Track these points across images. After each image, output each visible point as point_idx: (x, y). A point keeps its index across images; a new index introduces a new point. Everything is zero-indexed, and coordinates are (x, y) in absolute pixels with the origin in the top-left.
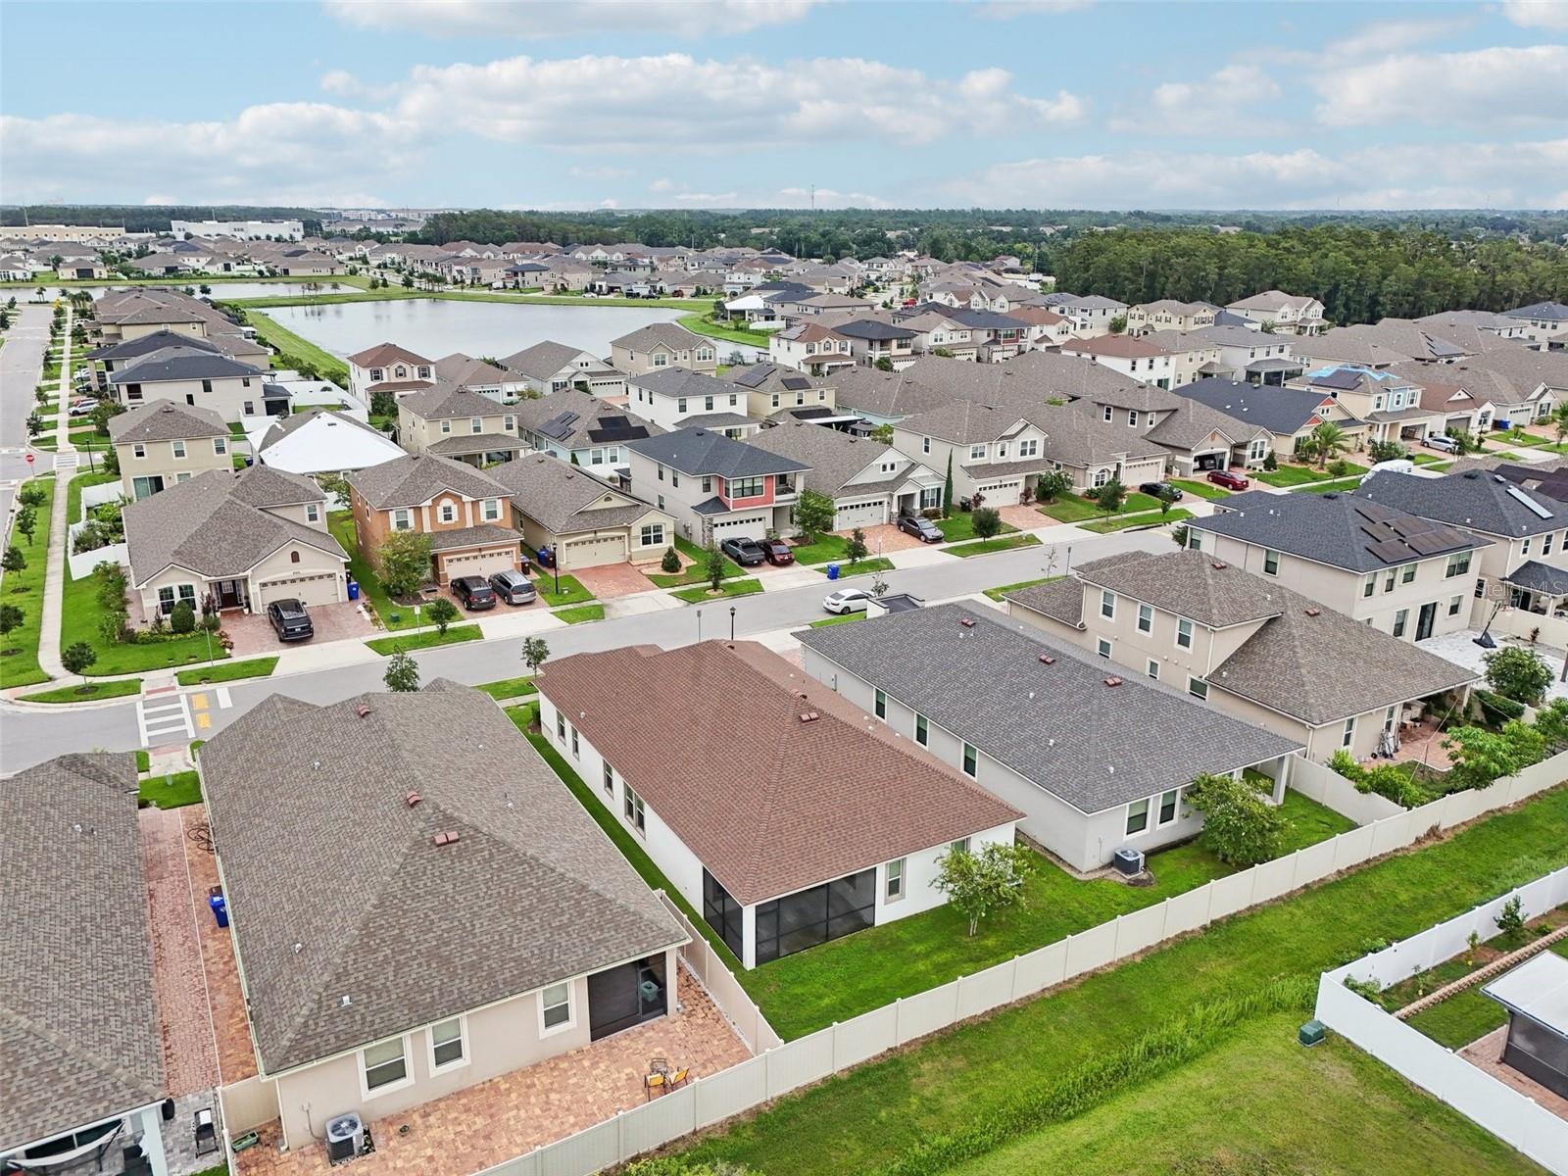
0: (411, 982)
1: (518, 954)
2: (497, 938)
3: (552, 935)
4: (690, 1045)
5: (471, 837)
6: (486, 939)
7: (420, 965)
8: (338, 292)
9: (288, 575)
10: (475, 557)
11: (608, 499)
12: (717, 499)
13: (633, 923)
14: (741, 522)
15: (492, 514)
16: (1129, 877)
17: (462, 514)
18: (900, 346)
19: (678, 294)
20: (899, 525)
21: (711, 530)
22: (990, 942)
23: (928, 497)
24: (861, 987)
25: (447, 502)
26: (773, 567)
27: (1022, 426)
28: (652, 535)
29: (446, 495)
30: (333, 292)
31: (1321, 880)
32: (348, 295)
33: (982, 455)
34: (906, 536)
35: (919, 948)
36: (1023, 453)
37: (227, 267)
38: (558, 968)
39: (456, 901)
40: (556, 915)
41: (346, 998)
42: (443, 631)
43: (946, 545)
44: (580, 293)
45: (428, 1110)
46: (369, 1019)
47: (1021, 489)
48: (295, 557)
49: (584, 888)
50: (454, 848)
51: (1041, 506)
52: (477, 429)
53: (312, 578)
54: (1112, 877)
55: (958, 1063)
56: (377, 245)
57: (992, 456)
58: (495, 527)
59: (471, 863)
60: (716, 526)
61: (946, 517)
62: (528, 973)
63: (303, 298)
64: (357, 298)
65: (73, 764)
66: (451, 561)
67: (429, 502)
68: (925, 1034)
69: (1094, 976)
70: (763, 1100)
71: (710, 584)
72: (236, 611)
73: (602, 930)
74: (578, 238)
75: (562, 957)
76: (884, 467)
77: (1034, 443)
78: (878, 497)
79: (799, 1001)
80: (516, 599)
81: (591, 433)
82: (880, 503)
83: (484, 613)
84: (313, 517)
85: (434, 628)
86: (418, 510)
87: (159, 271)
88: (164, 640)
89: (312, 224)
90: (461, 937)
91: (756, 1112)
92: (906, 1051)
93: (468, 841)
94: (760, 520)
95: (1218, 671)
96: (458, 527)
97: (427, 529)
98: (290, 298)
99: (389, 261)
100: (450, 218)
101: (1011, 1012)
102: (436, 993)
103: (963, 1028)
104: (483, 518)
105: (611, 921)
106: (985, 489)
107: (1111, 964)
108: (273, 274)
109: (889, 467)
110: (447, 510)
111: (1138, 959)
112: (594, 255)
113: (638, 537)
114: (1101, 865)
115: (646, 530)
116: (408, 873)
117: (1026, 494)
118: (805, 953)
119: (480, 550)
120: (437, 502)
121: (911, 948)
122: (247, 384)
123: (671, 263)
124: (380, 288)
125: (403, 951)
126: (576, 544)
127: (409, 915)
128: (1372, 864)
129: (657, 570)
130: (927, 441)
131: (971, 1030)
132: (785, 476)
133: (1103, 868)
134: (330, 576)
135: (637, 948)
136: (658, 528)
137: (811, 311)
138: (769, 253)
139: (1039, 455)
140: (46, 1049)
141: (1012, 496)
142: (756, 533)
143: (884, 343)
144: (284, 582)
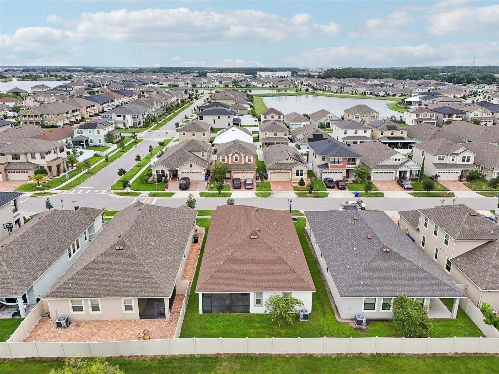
0: (89, 285)
1: (120, 286)
2: (117, 280)
3: (132, 283)
4: (163, 330)
5: (126, 249)
6: (114, 279)
7: (93, 281)
8: (286, 92)
9: (189, 171)
10: (242, 173)
11: (287, 160)
12: (327, 164)
13: (156, 287)
14: (334, 173)
15: (250, 161)
16: (357, 326)
17: (241, 159)
18: (457, 117)
19: (394, 95)
20: (397, 182)
21: (321, 174)
22: (282, 331)
23: (414, 173)
24: (227, 331)
25: (236, 155)
26: (338, 190)
27: (464, 150)
28: (299, 173)
29: (236, 153)
30: (285, 92)
31: (444, 354)
32: (289, 93)
33: (443, 159)
34: (399, 186)
35: (257, 325)
36: (463, 161)
37: (263, 85)
38: (128, 293)
39: (113, 267)
40: (136, 278)
41: (70, 284)
42: (220, 193)
43: (412, 191)
44: (360, 94)
45: (88, 322)
46: (73, 292)
47: (459, 174)
48: (191, 166)
49: (148, 272)
50: (120, 251)
51: (467, 182)
52: (275, 135)
53: (195, 173)
54: (351, 324)
55: (237, 367)
56: (307, 78)
57: (448, 160)
58: (250, 164)
59: (122, 257)
60: (324, 173)
61: (420, 181)
62: (119, 292)
63: (276, 94)
64: (291, 94)
65: (84, 210)
66: (235, 173)
67: (231, 155)
68: (233, 353)
69: (310, 356)
70: (167, 354)
71: (309, 192)
72: (175, 179)
73: (146, 286)
74: (372, 77)
75: (131, 291)
76: (396, 160)
77: (469, 157)
78: (392, 170)
79: (206, 328)
80: (247, 187)
81: (309, 139)
82: (392, 173)
83: (237, 190)
84: (203, 156)
85: (218, 192)
86: (228, 157)
87: (244, 86)
88: (153, 184)
89: (295, 73)
90: (108, 276)
91: (163, 357)
92: (223, 356)
93: (125, 250)
94: (341, 173)
95: (456, 258)
96: (239, 163)
97: (230, 163)
98: (272, 94)
99: (308, 83)
100: (332, 70)
101: (269, 357)
102: (93, 290)
103: (248, 356)
104: (247, 161)
105: (150, 284)
106: (441, 173)
107: (321, 354)
108: (273, 87)
109: (397, 160)
110: (236, 158)
111: (333, 357)
112: (374, 82)
113: (294, 173)
114: (351, 318)
115: (298, 171)
116: (105, 255)
117: (461, 177)
118: (221, 314)
119: (243, 171)
120: (233, 155)
121: (254, 324)
122: (229, 118)
123: (398, 85)
124: (299, 91)
125: (92, 276)
126: (274, 173)
127: (99, 267)
128: (477, 355)
129: (297, 185)
130: (423, 152)
131: (249, 358)
132: (355, 158)
133: (351, 319)
134: (201, 172)
135: (153, 294)
136: (302, 171)
137: (435, 102)
138: (440, 82)
139: (472, 162)
140: (5, 276)
141: (455, 177)
142: (336, 177)
143: (450, 115)
144: (188, 173)
